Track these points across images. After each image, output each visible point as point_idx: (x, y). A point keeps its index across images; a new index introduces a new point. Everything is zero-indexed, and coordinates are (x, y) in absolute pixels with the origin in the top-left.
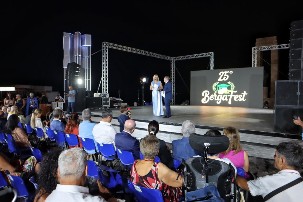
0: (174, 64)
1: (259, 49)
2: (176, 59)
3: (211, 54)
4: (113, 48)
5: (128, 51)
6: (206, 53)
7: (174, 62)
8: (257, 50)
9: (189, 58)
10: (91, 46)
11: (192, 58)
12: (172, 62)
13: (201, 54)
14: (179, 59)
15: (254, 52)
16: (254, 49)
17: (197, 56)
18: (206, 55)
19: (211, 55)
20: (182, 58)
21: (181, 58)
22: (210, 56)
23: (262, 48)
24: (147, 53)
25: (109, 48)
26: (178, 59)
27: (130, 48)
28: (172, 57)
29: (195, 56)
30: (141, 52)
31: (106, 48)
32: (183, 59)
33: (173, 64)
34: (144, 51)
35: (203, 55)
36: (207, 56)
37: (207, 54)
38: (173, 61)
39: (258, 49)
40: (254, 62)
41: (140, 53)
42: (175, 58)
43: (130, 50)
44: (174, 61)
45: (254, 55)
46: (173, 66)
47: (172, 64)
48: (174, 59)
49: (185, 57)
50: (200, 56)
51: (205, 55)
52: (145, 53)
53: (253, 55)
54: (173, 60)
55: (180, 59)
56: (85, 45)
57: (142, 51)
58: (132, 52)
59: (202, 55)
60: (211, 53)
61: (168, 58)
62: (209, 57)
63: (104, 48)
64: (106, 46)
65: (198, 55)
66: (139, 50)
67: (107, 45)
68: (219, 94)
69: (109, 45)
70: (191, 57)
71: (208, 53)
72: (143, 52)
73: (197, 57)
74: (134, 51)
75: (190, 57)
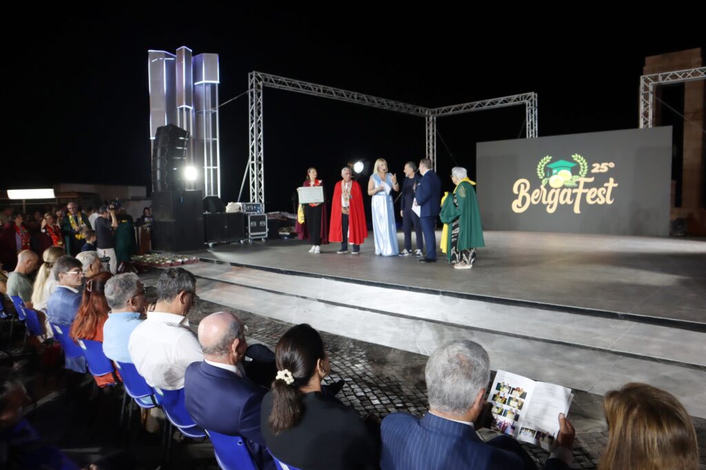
0: (433, 126)
1: (660, 78)
2: (440, 114)
3: (530, 97)
4: (277, 86)
5: (314, 93)
6: (516, 96)
7: (433, 120)
8: (653, 83)
9: (473, 109)
10: (217, 82)
11: (480, 108)
12: (428, 120)
13: (502, 99)
14: (446, 114)
15: (646, 88)
16: (647, 81)
17: (492, 103)
18: (515, 101)
19: (530, 101)
20: (454, 110)
21: (452, 110)
22: (527, 102)
23: (666, 75)
24: (364, 100)
25: (265, 88)
26: (443, 112)
27: (321, 87)
28: (428, 109)
29: (488, 104)
30: (348, 96)
31: (259, 87)
32: (457, 112)
33: (431, 125)
34: (356, 93)
35: (509, 100)
36: (517, 103)
37: (518, 99)
38: (431, 119)
39: (656, 79)
40: (646, 115)
41: (346, 99)
42: (436, 110)
43: (319, 91)
44: (433, 117)
45: (646, 97)
46: (431, 131)
47: (429, 125)
48: (433, 113)
49: (463, 108)
50: (500, 102)
51: (513, 100)
52: (358, 98)
53: (642, 97)
54: (431, 117)
55: (451, 113)
56: (204, 81)
57: (352, 93)
58: (325, 95)
59: (505, 101)
60: (529, 94)
61: (418, 111)
62: (524, 106)
63: (252, 87)
64: (256, 82)
65: (496, 102)
66: (342, 91)
67: (260, 80)
68: (552, 188)
69: (266, 80)
70: (477, 107)
71: (520, 95)
72: (353, 97)
73: (492, 107)
74: (331, 93)
75: (475, 106)
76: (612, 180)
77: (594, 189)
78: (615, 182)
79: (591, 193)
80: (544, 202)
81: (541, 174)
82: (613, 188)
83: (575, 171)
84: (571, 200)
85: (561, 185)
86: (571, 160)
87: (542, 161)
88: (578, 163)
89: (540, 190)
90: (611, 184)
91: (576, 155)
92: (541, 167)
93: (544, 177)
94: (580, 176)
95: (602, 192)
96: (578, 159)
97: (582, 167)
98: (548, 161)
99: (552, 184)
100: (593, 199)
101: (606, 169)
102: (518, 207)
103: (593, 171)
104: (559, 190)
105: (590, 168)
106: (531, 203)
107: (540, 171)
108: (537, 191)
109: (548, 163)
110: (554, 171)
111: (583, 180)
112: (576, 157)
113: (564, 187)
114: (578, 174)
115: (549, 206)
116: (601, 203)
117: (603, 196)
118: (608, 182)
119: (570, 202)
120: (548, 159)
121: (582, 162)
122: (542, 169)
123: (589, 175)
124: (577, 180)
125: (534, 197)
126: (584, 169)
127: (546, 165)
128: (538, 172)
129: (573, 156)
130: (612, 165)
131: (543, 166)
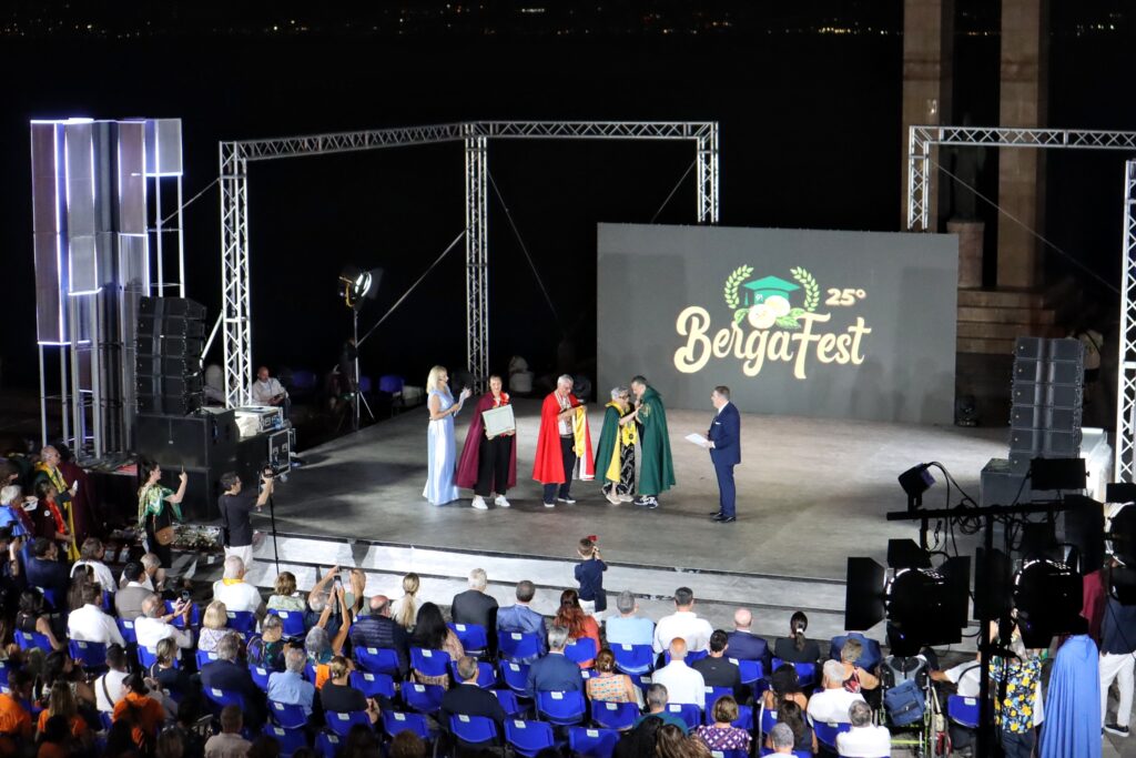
68: (753, 329)
76: (861, 321)
77: (831, 336)
78: (866, 326)
79: (825, 343)
80: (738, 354)
81: (732, 300)
82: (864, 335)
83: (797, 299)
84: (789, 354)
85: (770, 325)
86: (790, 279)
87: (735, 275)
88: (801, 285)
89: (731, 330)
90: (860, 328)
91: (799, 268)
92: (732, 287)
93: (739, 307)
94: (806, 309)
95: (845, 341)
96: (803, 277)
97: (809, 293)
98: (746, 275)
99: (753, 321)
100: (828, 355)
101: (851, 301)
102: (687, 362)
103: (830, 302)
104: (766, 333)
105: (824, 296)
106: (712, 354)
107: (731, 294)
108: (725, 332)
109: (747, 280)
110: (758, 297)
111: (811, 318)
112: (799, 273)
113: (774, 328)
114: (801, 305)
115: (748, 362)
116: (842, 361)
117: (846, 348)
118: (855, 323)
119: (787, 358)
120: (745, 271)
121: (809, 283)
122: (734, 290)
123: (821, 309)
124: (802, 316)
125: (717, 343)
126: (812, 297)
127: (742, 282)
128: (728, 296)
129: (793, 271)
130: (861, 294)
131: (736, 284)
